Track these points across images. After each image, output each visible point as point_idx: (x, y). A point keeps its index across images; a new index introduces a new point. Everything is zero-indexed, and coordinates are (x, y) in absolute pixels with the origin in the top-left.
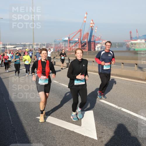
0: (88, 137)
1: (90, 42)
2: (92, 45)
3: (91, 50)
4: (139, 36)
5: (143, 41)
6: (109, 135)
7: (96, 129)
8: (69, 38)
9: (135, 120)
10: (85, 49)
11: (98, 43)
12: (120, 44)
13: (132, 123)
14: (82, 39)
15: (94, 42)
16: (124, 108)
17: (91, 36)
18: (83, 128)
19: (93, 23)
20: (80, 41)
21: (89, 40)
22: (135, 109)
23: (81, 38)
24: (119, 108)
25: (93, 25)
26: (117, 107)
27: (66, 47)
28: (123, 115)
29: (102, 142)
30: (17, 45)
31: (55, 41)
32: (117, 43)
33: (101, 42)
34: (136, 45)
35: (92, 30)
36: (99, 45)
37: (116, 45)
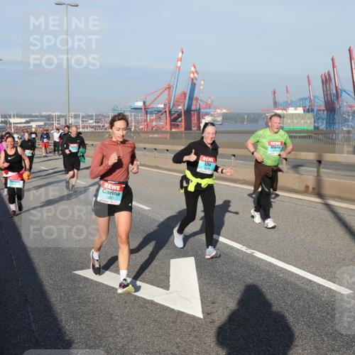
0: (182, 313)
1: (188, 112)
2: (194, 119)
3: (191, 129)
4: (291, 101)
5: (300, 111)
6: (227, 307)
7: (201, 296)
8: (144, 103)
9: (281, 275)
10: (178, 125)
11: (207, 114)
12: (252, 116)
13: (275, 282)
14: (171, 105)
15: (198, 112)
16: (259, 251)
17: (191, 98)
18: (172, 293)
19: (196, 71)
20: (167, 110)
21: (188, 105)
22: (282, 252)
23: (169, 104)
24: (249, 251)
25: (196, 75)
26: (244, 249)
27: (138, 122)
28: (258, 266)
29: (213, 322)
30: (32, 118)
32: (246, 114)
33: (212, 111)
34: (285, 120)
35: (193, 85)
36: (208, 119)
37: (244, 118)
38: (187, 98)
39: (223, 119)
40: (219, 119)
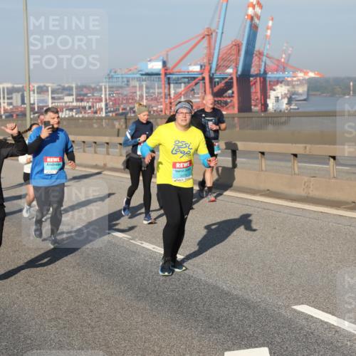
2: (256, 90)
3: (249, 110)
8: (164, 63)
10: (226, 103)
11: (278, 82)
14: (214, 66)
15: (263, 77)
17: (250, 53)
19: (259, 3)
20: (206, 76)
21: (243, 71)
23: (210, 63)
25: (258, 10)
27: (154, 99)
31: (110, 77)
32: (350, 79)
33: (287, 75)
35: (254, 29)
36: (281, 90)
37: (348, 87)
38: (243, 53)
39: (308, 90)
40: (302, 90)
